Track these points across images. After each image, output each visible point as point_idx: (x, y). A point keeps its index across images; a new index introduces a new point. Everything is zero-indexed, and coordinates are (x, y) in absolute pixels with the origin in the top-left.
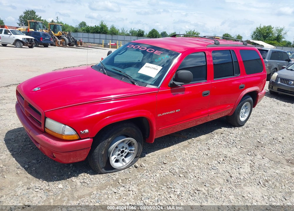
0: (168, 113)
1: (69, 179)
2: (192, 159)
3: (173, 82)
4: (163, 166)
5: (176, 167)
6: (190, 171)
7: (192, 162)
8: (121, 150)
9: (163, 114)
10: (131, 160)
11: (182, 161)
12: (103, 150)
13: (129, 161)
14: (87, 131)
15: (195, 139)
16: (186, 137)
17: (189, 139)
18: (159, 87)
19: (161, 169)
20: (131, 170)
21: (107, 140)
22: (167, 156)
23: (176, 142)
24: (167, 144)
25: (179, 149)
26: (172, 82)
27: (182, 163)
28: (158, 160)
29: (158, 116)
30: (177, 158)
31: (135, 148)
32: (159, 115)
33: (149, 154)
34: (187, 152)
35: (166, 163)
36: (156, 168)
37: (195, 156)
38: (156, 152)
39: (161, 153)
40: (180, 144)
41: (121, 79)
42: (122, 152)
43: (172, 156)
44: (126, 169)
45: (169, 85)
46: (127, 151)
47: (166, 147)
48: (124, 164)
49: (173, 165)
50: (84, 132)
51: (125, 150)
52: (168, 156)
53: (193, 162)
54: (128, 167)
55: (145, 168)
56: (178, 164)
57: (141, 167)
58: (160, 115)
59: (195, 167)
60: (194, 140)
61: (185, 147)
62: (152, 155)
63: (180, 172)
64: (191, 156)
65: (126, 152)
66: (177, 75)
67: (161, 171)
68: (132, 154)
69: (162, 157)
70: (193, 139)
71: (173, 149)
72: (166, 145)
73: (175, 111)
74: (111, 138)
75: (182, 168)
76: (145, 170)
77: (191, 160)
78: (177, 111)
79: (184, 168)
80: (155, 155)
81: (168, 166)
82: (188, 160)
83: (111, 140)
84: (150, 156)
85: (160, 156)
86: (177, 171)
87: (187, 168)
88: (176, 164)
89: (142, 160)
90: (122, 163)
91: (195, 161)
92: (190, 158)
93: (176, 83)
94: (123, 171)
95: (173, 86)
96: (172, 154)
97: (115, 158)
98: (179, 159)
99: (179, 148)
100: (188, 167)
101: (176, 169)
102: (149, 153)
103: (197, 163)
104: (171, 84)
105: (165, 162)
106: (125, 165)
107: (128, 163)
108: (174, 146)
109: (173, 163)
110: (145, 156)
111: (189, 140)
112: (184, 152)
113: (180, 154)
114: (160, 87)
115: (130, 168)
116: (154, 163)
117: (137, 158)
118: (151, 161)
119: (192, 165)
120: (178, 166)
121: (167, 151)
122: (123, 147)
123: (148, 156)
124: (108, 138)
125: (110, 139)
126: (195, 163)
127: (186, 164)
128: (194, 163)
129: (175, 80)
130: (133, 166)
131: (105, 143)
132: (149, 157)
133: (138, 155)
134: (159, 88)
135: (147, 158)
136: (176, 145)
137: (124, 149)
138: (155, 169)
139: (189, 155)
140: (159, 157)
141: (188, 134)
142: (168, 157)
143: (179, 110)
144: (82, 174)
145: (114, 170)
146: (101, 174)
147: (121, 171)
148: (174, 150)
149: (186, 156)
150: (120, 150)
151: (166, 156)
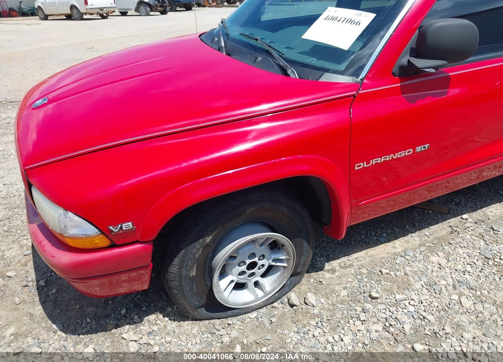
0: (388, 158)
1: (116, 329)
2: (457, 286)
3: (409, 61)
4: (368, 306)
5: (405, 311)
6: (448, 329)
7: (456, 297)
8: (248, 262)
9: (373, 162)
10: (279, 285)
11: (425, 291)
12: (193, 268)
13: (272, 287)
14: (128, 226)
15: (472, 218)
16: (445, 210)
17: (454, 216)
18: (360, 78)
19: (358, 318)
20: (276, 313)
21: (201, 241)
22: (384, 271)
23: (414, 225)
24: (389, 231)
25: (423, 249)
26: (404, 59)
27: (426, 296)
28: (355, 284)
29: (356, 168)
30: (411, 278)
31: (288, 254)
32: (358, 166)
33: (335, 263)
34: (443, 262)
35: (376, 298)
36: (345, 312)
37: (467, 276)
38: (354, 256)
39: (368, 260)
40: (426, 231)
41: (255, 61)
42: (252, 266)
43: (398, 273)
44: (264, 310)
45: (395, 69)
46: (266, 262)
47: (383, 239)
48: (260, 293)
49: (397, 303)
50: (121, 228)
51: (259, 260)
52: (388, 271)
53: (461, 295)
54: (270, 302)
55: (316, 311)
56: (412, 302)
57: (304, 307)
58: (363, 165)
59: (465, 318)
60: (467, 219)
61: (440, 242)
62: (341, 267)
63: (417, 331)
64: (454, 276)
65: (263, 265)
66: (422, 37)
67: (358, 323)
68: (282, 268)
69: (370, 273)
70: (465, 216)
71: (403, 248)
72: (385, 235)
73: (414, 150)
74: (211, 237)
75: (424, 318)
76: (314, 316)
77: (454, 287)
78: (418, 149)
79: (430, 317)
80: (351, 266)
81: (383, 306)
82: (444, 289)
83: (213, 240)
84: (337, 268)
85: (364, 271)
86: (407, 328)
87: (440, 319)
88: (407, 303)
89: (312, 280)
90: (254, 293)
91: (466, 292)
92: (450, 281)
93: (420, 63)
94: (253, 315)
95: (409, 72)
96: (399, 265)
97: (232, 281)
98: (418, 286)
99: (420, 246)
100: (442, 313)
101: (405, 319)
102: (334, 259)
103: (471, 302)
104: (402, 68)
105: (374, 294)
106: (261, 298)
107: (270, 292)
108: (408, 238)
109: (398, 297)
110: (321, 269)
111: (452, 220)
112: (434, 259)
113: (421, 266)
114: (366, 77)
115: (276, 307)
116: (344, 293)
117: (298, 278)
118: (337, 288)
119: (457, 307)
120: (412, 309)
121: (386, 255)
122: (253, 255)
123: (330, 267)
124: (201, 235)
125: (208, 239)
126: (467, 303)
127: (437, 304)
128: (463, 299)
129: (417, 53)
130: (285, 299)
131: (196, 249)
132: (333, 271)
133: (299, 270)
134: (363, 84)
135: (327, 275)
136: (413, 235)
137: (256, 259)
138: (343, 314)
139: (448, 271)
140: (361, 274)
141: (452, 200)
142: (387, 274)
143: (427, 146)
144: (152, 317)
145: (230, 313)
146: (196, 320)
147: (250, 315)
148: (405, 251)
149: (440, 274)
150: (244, 263)
151: (380, 271)
